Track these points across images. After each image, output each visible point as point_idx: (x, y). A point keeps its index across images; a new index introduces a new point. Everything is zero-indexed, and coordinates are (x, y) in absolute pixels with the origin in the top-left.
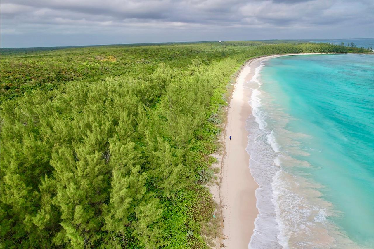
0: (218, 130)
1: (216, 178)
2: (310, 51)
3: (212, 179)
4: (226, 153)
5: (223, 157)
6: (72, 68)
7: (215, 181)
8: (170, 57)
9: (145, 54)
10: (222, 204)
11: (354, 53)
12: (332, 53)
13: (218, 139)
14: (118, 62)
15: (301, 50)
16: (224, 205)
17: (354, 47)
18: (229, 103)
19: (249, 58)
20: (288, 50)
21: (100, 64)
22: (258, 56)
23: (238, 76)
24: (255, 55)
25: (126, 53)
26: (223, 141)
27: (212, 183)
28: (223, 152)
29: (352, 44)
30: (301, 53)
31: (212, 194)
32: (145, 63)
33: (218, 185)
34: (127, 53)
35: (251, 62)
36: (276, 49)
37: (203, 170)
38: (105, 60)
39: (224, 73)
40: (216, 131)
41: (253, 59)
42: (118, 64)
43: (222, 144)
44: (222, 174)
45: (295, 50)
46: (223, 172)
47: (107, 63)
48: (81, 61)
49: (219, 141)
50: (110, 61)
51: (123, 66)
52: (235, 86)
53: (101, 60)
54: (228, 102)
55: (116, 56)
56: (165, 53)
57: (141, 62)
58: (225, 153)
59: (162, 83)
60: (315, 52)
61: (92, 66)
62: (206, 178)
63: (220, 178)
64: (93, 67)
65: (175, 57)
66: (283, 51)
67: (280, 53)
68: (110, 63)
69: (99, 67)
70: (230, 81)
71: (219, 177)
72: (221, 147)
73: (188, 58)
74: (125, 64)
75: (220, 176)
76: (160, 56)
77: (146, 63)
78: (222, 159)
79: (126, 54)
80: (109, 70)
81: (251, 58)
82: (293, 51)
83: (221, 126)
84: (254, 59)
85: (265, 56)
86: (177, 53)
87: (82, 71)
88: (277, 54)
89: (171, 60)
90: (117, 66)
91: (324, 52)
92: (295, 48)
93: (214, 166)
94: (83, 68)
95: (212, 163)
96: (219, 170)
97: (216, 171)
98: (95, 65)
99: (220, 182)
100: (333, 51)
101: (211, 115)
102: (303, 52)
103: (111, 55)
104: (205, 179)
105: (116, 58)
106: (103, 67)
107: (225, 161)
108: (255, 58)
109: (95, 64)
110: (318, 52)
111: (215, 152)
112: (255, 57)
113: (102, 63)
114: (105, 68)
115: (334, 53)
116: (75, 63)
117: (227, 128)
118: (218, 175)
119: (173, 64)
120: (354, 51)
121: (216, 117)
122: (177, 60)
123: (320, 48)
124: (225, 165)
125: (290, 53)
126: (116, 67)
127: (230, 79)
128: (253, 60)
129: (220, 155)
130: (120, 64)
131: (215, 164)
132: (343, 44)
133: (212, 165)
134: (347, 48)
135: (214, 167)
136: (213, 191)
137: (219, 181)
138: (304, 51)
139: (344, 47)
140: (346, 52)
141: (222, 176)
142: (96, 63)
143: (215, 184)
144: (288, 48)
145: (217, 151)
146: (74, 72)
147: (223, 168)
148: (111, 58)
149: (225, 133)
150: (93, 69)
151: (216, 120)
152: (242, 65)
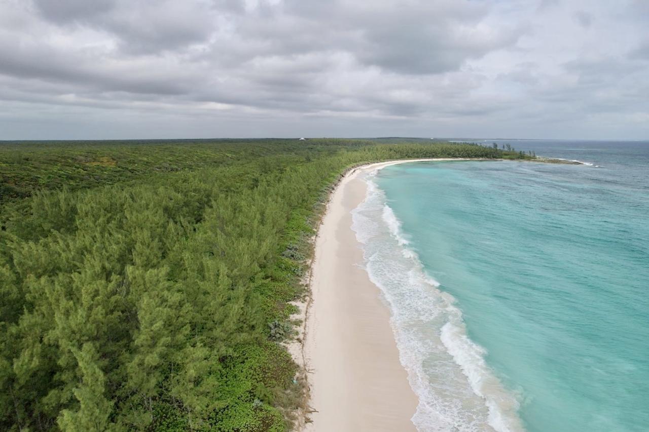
0: (300, 267)
1: (297, 333)
2: (449, 154)
3: (291, 335)
4: (313, 301)
5: (307, 306)
6: (28, 175)
7: (296, 337)
8: (215, 162)
9: (171, 155)
10: (307, 368)
11: (511, 159)
12: (481, 159)
13: (300, 281)
14: (119, 167)
15: (434, 154)
16: (310, 369)
17: (511, 150)
18: (318, 231)
19: (351, 165)
20: (414, 153)
21: (85, 170)
22: (367, 162)
23: (333, 191)
24: (361, 161)
25: (134, 153)
26: (308, 282)
27: (292, 339)
28: (307, 298)
29: (509, 146)
30: (435, 158)
31: (292, 353)
32: (170, 170)
33: (300, 342)
34: (136, 153)
35: (354, 171)
36: (395, 151)
37: (277, 322)
38: (95, 164)
39: (308, 185)
40: (297, 269)
41: (358, 166)
42: (119, 171)
43: (306, 288)
44: (307, 328)
45: (425, 153)
46: (307, 325)
47: (98, 169)
48: (48, 163)
49: (300, 283)
50: (104, 166)
51: (129, 174)
52: (327, 206)
53: (87, 164)
54: (316, 228)
55: (115, 158)
56: (206, 156)
57: (163, 169)
58: (311, 300)
59: (203, 197)
60: (457, 157)
61: (70, 172)
62: (282, 332)
63: (303, 333)
64: (72, 175)
65: (224, 161)
66: (406, 155)
67: (402, 158)
68: (103, 169)
69: (83, 176)
70: (319, 198)
71: (301, 332)
72: (304, 291)
73: (248, 163)
74: (132, 171)
75: (303, 331)
76: (196, 159)
77: (172, 170)
78: (307, 308)
79: (134, 155)
80: (103, 181)
81: (355, 164)
82: (422, 154)
83: (305, 262)
84: (360, 167)
85: (378, 162)
86: (228, 155)
87: (48, 182)
88: (397, 159)
89: (218, 166)
90: (118, 174)
91: (470, 157)
92: (425, 149)
93: (293, 317)
94: (51, 175)
95: (291, 314)
96: (301, 322)
97: (298, 323)
98: (74, 171)
99: (304, 339)
100: (482, 156)
101: (288, 247)
102: (438, 157)
103: (106, 155)
104: (280, 334)
105: (115, 161)
106: (91, 176)
107: (311, 310)
108: (361, 165)
109: (76, 171)
110: (460, 157)
111: (296, 297)
112: (361, 163)
113: (89, 169)
114: (94, 178)
115: (484, 159)
116: (35, 168)
117: (315, 267)
118: (300, 329)
119: (221, 173)
120: (512, 157)
121: (296, 249)
122: (228, 167)
123: (462, 151)
124: (311, 317)
125: (418, 157)
126: (116, 177)
127: (319, 196)
128: (358, 168)
129: (303, 302)
130: (124, 171)
131: (295, 315)
132: (496, 146)
133: (291, 316)
134: (502, 151)
135: (294, 319)
136: (293, 349)
137: (301, 336)
138: (439, 155)
139: (497, 150)
140: (501, 158)
141: (307, 331)
142: (78, 168)
143: (295, 341)
144: (414, 150)
145: (299, 297)
146: (32, 183)
147: (307, 320)
148: (106, 161)
149: (311, 274)
150: (72, 178)
151: (298, 254)
152: (339, 176)
